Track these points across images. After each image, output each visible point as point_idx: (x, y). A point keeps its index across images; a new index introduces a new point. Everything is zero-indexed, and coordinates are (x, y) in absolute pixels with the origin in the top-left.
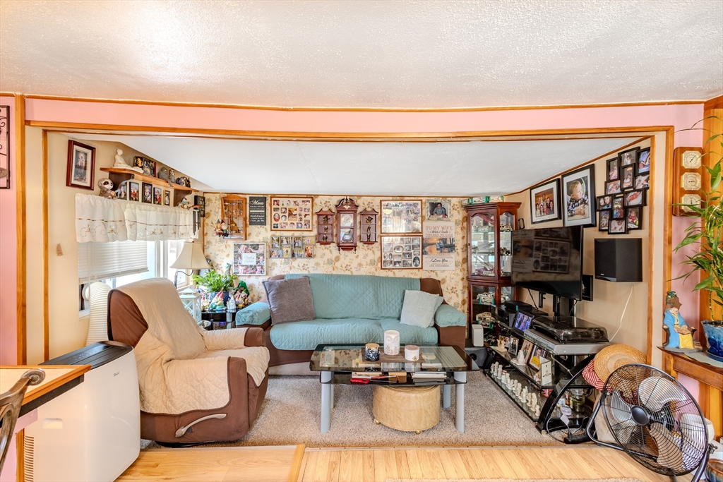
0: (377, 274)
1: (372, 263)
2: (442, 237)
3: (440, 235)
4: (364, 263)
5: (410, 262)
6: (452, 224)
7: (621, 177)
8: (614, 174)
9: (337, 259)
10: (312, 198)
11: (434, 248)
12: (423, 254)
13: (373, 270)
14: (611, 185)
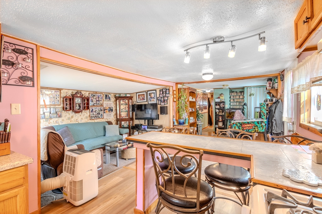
0: (88, 122)
1: (86, 118)
2: (109, 107)
3: (109, 106)
4: (83, 118)
5: (99, 116)
6: (112, 102)
7: (163, 93)
8: (161, 93)
9: (72, 117)
10: (60, 90)
11: (107, 110)
12: (104, 113)
13: (87, 120)
14: (161, 95)
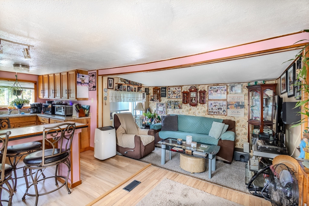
1: (204, 112)
2: (237, 101)
4: (201, 112)
5: (221, 112)
6: (243, 95)
9: (190, 110)
10: (181, 87)
12: (227, 109)
13: (205, 114)
